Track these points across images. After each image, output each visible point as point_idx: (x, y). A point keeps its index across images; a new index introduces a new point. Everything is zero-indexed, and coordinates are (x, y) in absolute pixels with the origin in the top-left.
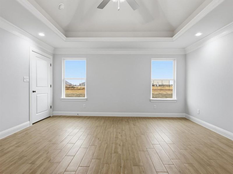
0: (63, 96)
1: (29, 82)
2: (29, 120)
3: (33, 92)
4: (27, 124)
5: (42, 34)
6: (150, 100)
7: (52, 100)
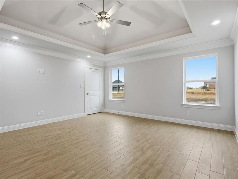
0: (111, 97)
1: (84, 88)
2: (84, 112)
3: (88, 94)
4: (83, 114)
5: (89, 57)
6: (182, 105)
7: (103, 100)
